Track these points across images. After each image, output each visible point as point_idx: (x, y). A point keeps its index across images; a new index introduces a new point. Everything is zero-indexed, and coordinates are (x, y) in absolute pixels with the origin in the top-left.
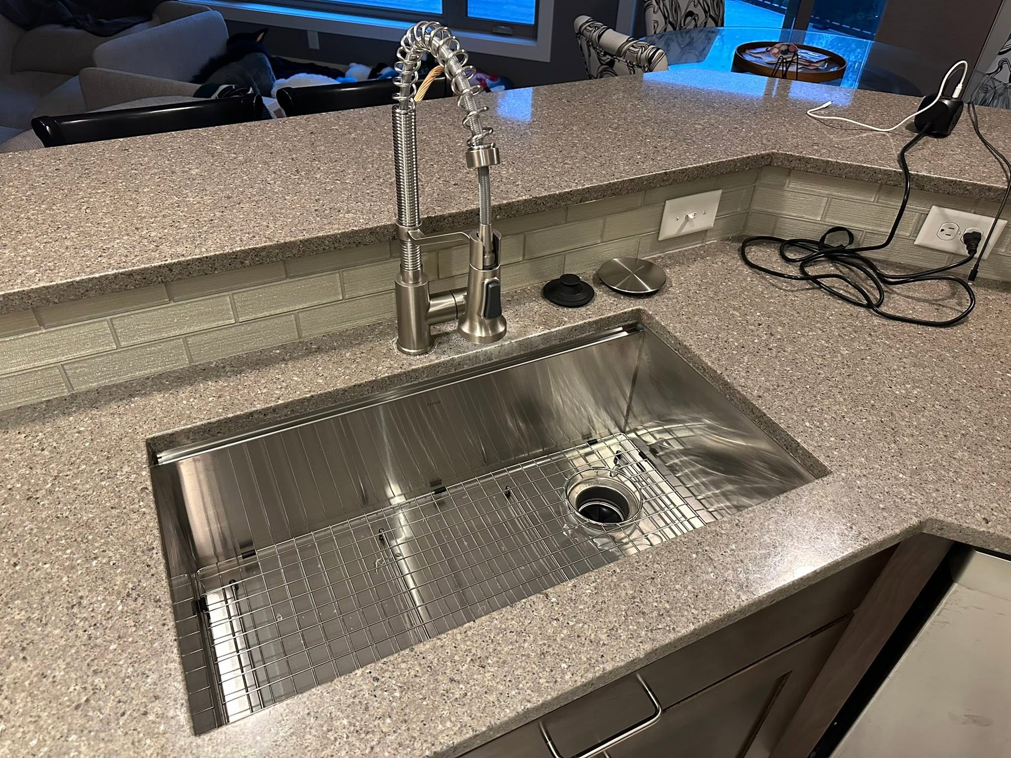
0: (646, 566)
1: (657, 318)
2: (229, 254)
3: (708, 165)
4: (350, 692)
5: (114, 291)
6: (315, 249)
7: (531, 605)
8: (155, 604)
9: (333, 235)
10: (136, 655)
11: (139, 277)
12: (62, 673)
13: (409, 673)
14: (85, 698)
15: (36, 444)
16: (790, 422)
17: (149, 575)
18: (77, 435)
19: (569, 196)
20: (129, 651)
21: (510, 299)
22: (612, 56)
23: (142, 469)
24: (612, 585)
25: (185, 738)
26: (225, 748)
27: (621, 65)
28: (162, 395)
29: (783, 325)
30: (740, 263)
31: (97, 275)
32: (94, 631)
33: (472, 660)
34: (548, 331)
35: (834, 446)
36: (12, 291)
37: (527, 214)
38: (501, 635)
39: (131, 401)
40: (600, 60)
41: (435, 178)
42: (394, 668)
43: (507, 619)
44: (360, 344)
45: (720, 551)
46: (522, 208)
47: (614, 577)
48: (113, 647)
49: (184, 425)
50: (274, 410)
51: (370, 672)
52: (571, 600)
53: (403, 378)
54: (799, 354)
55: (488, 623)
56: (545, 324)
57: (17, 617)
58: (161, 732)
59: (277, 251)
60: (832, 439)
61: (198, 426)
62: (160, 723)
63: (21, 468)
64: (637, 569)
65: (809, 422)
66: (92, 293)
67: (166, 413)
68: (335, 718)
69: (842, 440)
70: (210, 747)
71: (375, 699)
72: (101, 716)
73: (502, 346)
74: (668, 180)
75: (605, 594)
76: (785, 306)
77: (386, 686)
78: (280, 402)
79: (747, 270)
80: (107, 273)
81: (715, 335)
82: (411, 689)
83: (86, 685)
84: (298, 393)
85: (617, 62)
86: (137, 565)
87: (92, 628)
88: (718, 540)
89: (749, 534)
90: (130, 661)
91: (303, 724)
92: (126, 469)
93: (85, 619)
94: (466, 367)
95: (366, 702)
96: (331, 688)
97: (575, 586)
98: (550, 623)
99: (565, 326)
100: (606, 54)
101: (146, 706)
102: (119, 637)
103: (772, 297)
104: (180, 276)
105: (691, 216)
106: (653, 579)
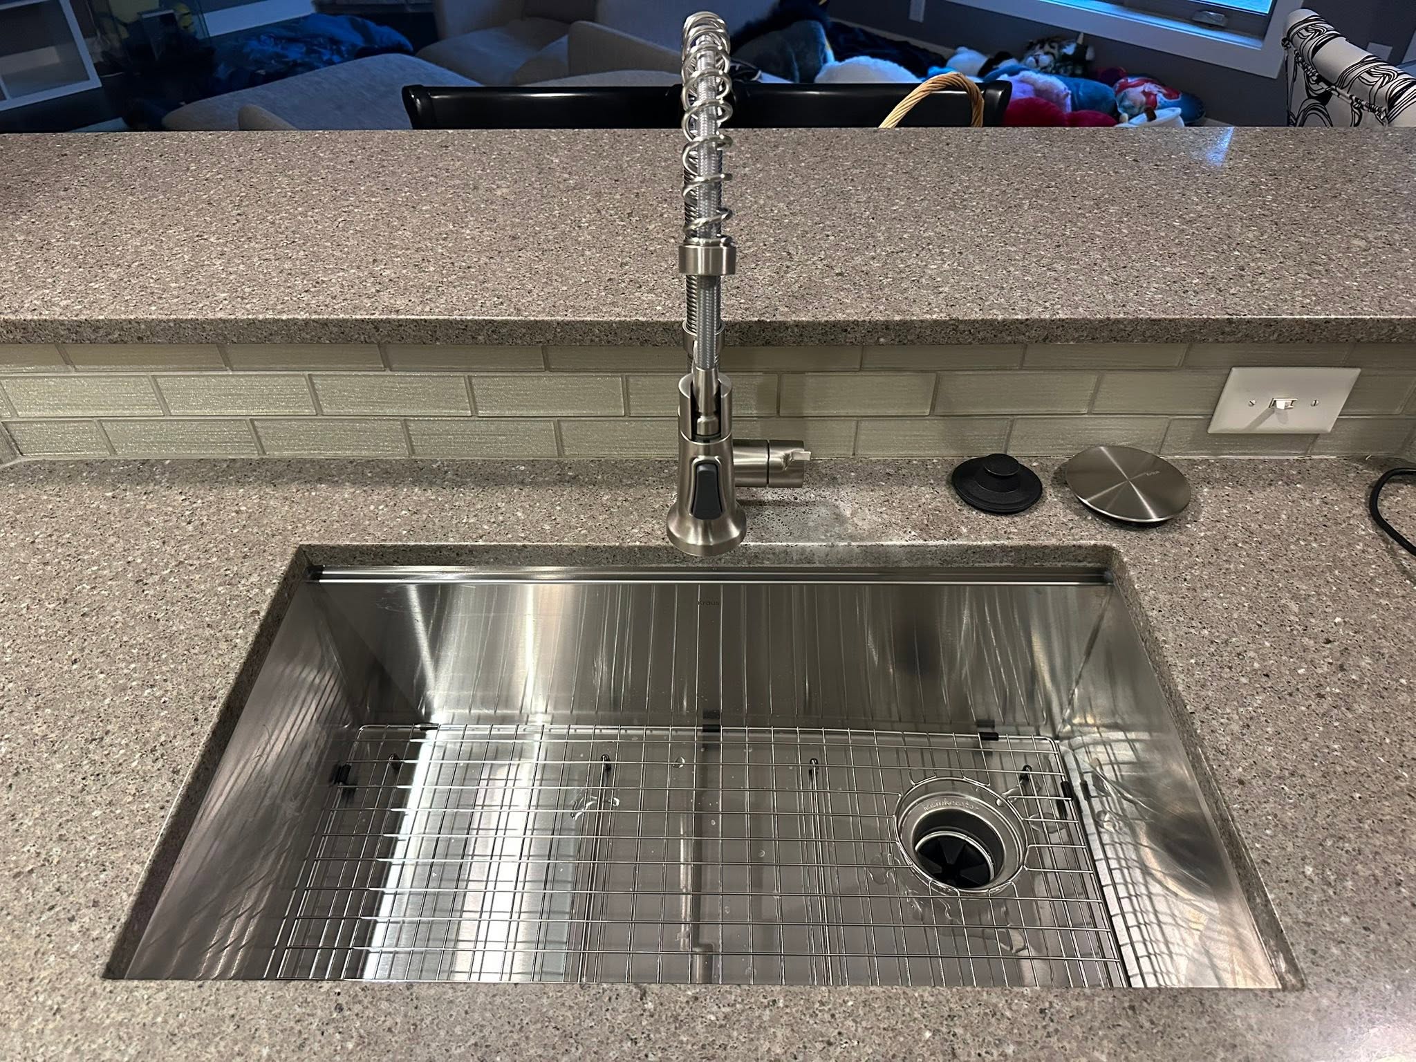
0: (833, 1016)
1: (1132, 573)
2: (457, 322)
3: (1327, 321)
4: (298, 1010)
5: (303, 341)
6: (578, 337)
7: (610, 999)
8: (171, 775)
9: (606, 322)
10: (110, 836)
11: (335, 330)
12: (30, 824)
13: (385, 1021)
14: (30, 867)
15: (188, 513)
16: (1276, 852)
17: (188, 733)
18: (233, 514)
19: (1023, 327)
20: (108, 826)
21: (892, 471)
22: (1329, 84)
23: (269, 583)
24: (757, 1023)
25: (88, 975)
26: (118, 1012)
27: (1340, 103)
28: (352, 490)
29: (1377, 654)
30: (1361, 510)
31: (284, 317)
32: (92, 783)
33: (476, 1044)
34: (921, 542)
35: (1339, 936)
36: (185, 317)
37: (933, 343)
38: (539, 1025)
39: (315, 487)
40: (1308, 88)
41: (816, 258)
42: (371, 1003)
43: (563, 1004)
44: (631, 486)
45: (981, 1046)
46: (928, 332)
47: (767, 1012)
48: (97, 813)
49: (354, 539)
50: (471, 551)
51: (339, 994)
52: (676, 1019)
53: (663, 554)
54: (1378, 724)
55: (533, 997)
56: (924, 530)
57: (36, 730)
58: (71, 953)
59: (524, 331)
60: (1345, 920)
61: (367, 546)
62: (77, 940)
63: (155, 539)
64: (814, 1015)
65: (1315, 867)
66: (278, 339)
67: (342, 516)
68: (256, 1039)
69: (1365, 929)
70: (105, 1003)
71: (319, 1037)
72: (31, 900)
73: (833, 546)
74: (1233, 333)
75: (735, 1034)
76: (1404, 619)
77: (345, 1025)
78: (481, 543)
79: (1366, 528)
80: (296, 316)
81: (1224, 637)
82: (371, 1048)
83: (42, 851)
84: (510, 536)
85: (1334, 98)
86: (186, 713)
87: (93, 778)
88: (989, 1024)
89: (1054, 1039)
90: (100, 840)
91: (218, 1027)
92: (255, 578)
93: (93, 762)
94: (767, 564)
95: (306, 1036)
96: (280, 993)
97: (696, 999)
98: (621, 1041)
99: (955, 542)
100: (1320, 79)
101: (79, 910)
102: (110, 803)
103: (1387, 595)
104: (389, 339)
105: (1281, 404)
106: (830, 1044)
